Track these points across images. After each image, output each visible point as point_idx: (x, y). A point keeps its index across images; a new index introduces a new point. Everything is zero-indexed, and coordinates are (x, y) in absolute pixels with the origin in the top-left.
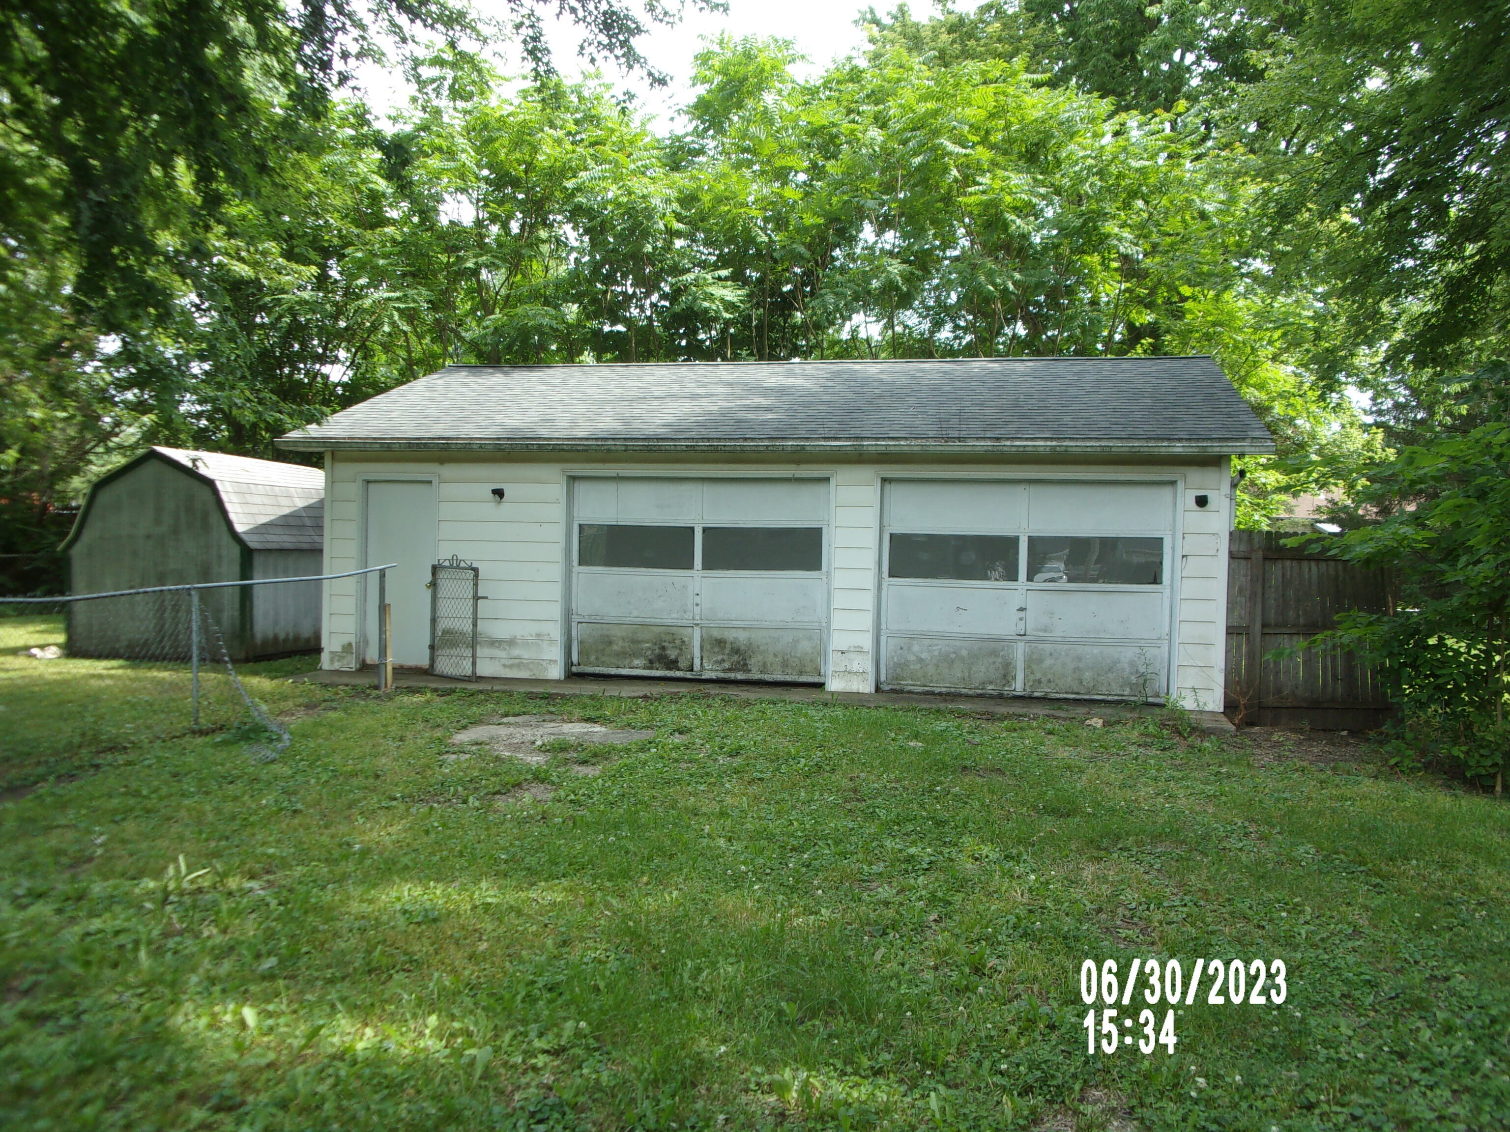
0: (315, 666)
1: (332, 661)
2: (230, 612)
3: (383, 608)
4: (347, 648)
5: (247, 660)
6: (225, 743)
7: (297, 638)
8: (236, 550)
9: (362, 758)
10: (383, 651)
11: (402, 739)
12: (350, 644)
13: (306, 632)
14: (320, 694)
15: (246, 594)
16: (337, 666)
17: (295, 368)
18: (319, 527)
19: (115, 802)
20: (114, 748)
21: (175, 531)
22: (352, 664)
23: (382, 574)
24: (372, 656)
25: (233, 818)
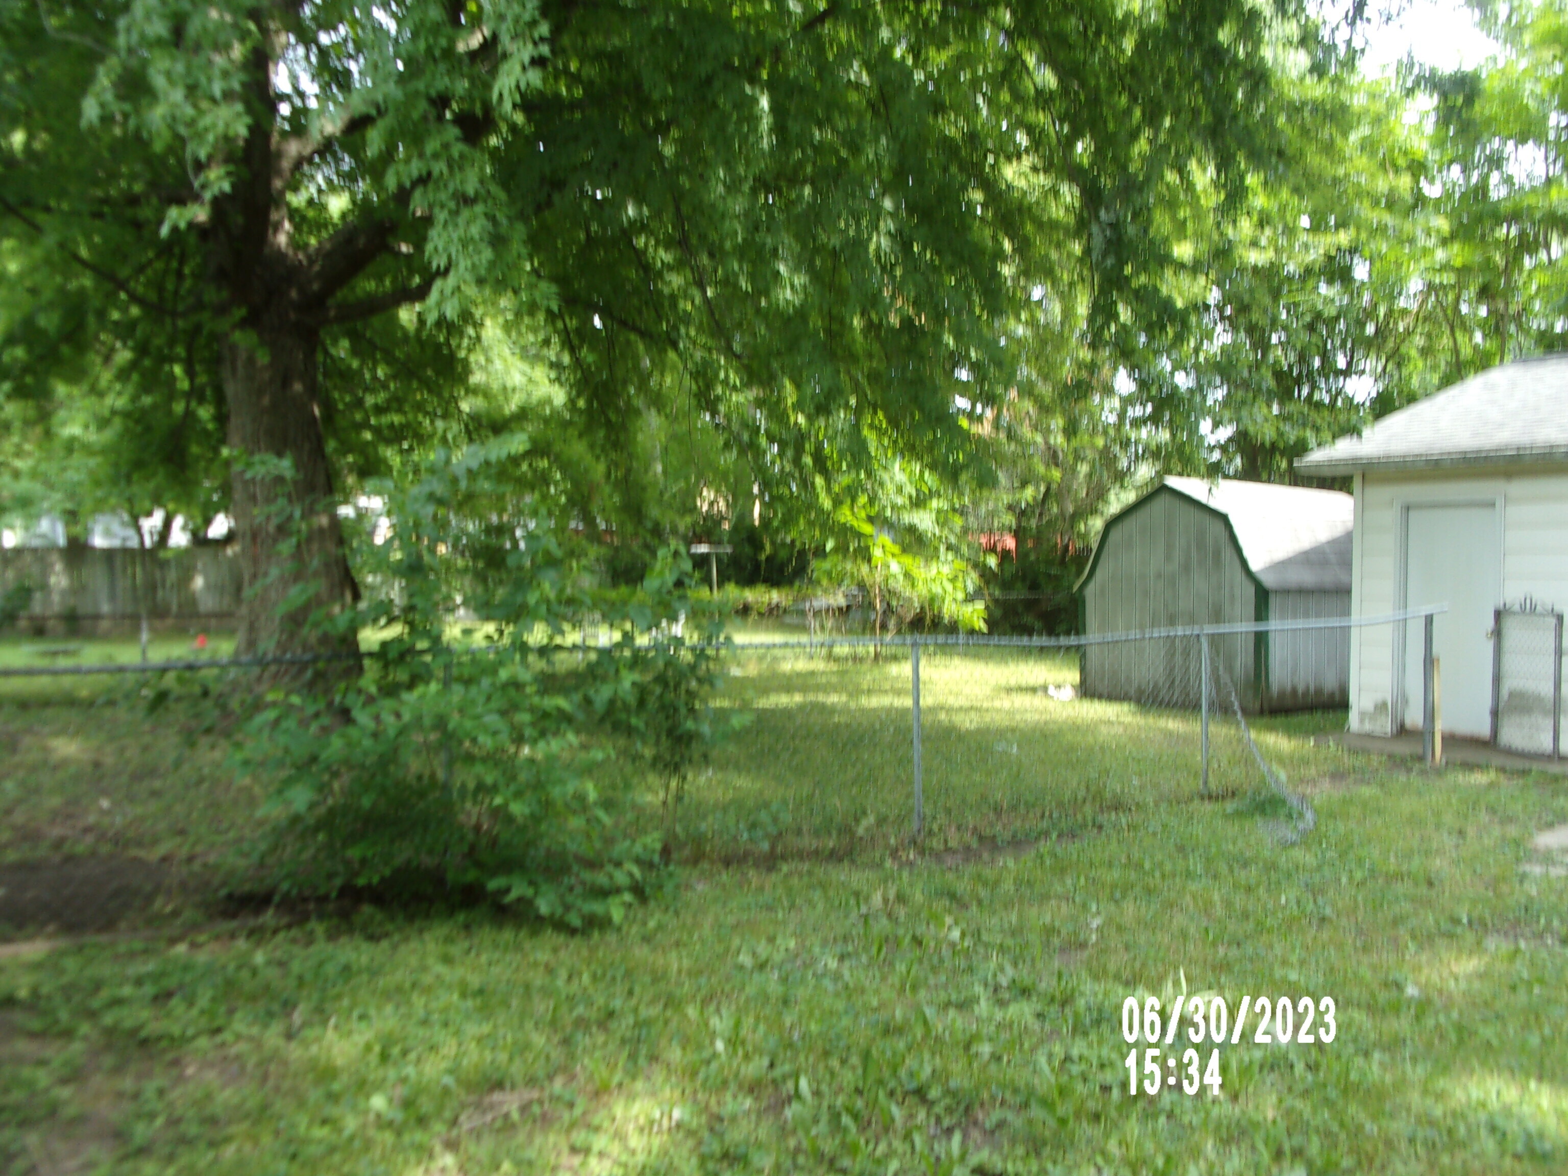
0: (1341, 725)
1: (1362, 721)
2: (1244, 659)
3: (1429, 662)
4: (1381, 707)
5: (1262, 712)
6: (1239, 814)
7: (1319, 691)
8: (1251, 590)
9: (1408, 855)
10: (1430, 714)
11: (1461, 833)
12: (1384, 704)
13: (1330, 684)
14: (1348, 761)
15: (1261, 640)
16: (1368, 727)
17: (1314, 387)
18: (1346, 563)
19: (1116, 874)
20: (1118, 806)
21: (1186, 568)
22: (1386, 726)
23: (1429, 620)
24: (1414, 717)
25: (1246, 916)
